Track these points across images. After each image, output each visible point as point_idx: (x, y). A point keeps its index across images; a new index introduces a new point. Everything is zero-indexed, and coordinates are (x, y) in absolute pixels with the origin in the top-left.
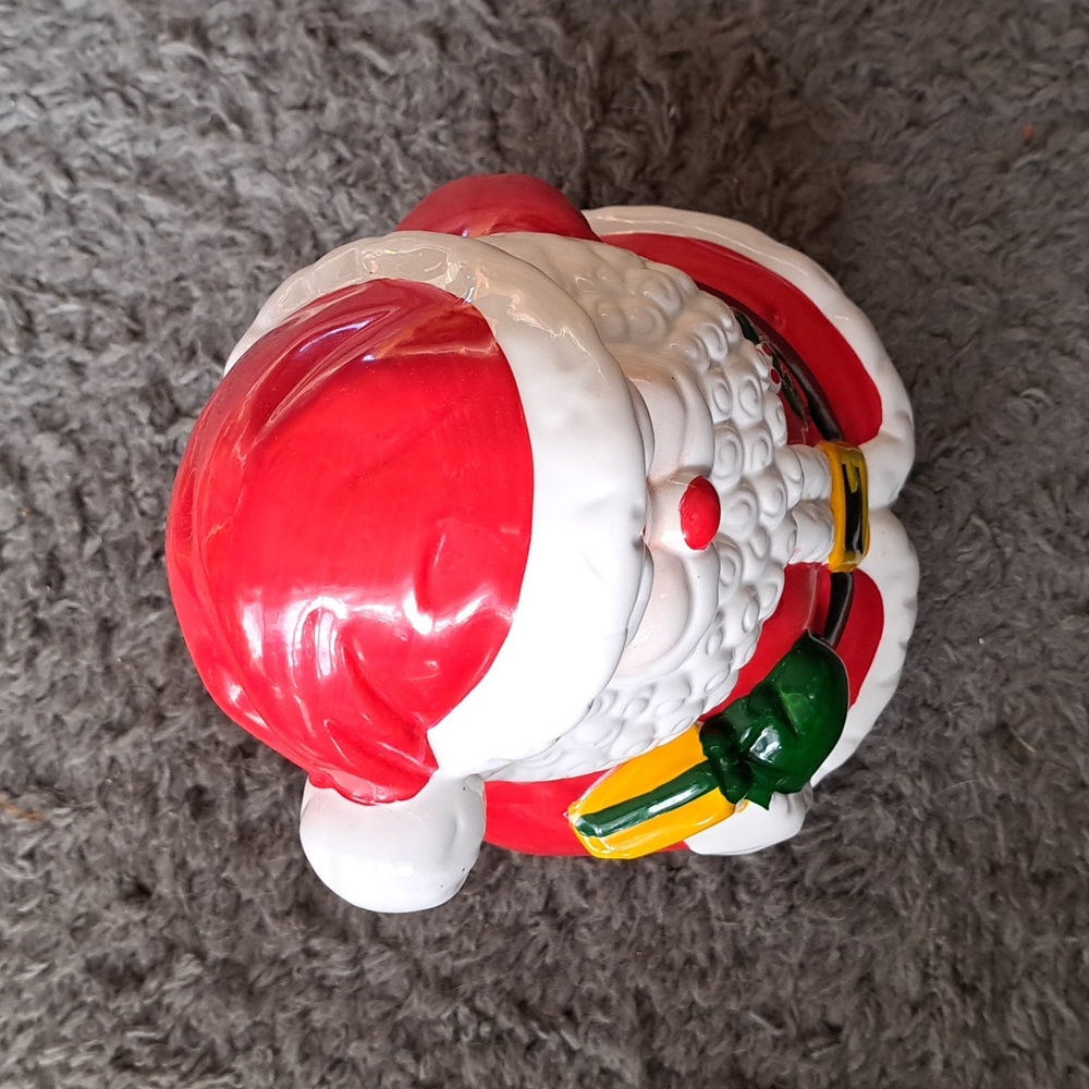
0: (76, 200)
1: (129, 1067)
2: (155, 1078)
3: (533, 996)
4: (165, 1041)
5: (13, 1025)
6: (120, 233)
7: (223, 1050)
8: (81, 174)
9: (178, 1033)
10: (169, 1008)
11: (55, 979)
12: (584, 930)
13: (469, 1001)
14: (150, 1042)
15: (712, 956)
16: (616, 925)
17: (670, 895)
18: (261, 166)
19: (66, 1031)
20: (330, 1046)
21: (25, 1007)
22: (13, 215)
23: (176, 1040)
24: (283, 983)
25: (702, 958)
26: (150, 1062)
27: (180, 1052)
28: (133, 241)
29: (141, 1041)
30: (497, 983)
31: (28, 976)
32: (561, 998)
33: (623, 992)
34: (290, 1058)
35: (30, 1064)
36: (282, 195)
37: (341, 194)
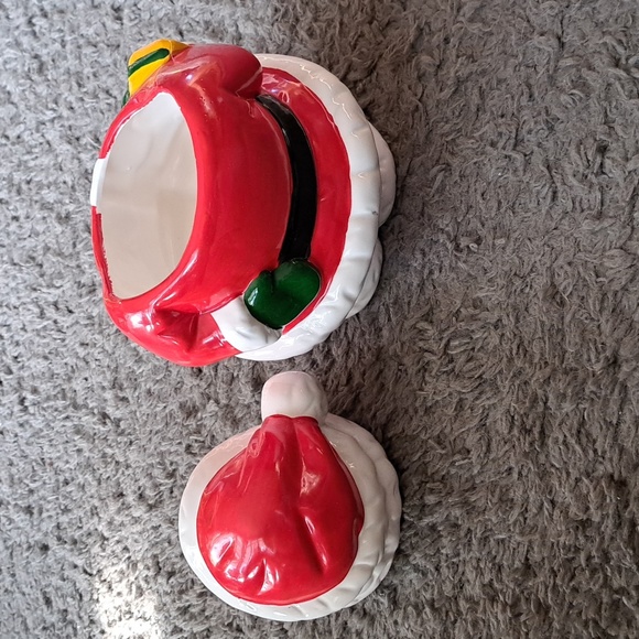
1: (191, 453)
4: (203, 442)
5: (154, 432)
8: (185, 32)
9: (209, 438)
10: (205, 426)
11: (167, 411)
14: (199, 441)
18: (248, 18)
19: (170, 435)
21: (158, 423)
24: (247, 417)
26: (197, 451)
29: (196, 441)
31: (158, 409)
35: (158, 450)
36: (256, 31)
37: (275, 27)
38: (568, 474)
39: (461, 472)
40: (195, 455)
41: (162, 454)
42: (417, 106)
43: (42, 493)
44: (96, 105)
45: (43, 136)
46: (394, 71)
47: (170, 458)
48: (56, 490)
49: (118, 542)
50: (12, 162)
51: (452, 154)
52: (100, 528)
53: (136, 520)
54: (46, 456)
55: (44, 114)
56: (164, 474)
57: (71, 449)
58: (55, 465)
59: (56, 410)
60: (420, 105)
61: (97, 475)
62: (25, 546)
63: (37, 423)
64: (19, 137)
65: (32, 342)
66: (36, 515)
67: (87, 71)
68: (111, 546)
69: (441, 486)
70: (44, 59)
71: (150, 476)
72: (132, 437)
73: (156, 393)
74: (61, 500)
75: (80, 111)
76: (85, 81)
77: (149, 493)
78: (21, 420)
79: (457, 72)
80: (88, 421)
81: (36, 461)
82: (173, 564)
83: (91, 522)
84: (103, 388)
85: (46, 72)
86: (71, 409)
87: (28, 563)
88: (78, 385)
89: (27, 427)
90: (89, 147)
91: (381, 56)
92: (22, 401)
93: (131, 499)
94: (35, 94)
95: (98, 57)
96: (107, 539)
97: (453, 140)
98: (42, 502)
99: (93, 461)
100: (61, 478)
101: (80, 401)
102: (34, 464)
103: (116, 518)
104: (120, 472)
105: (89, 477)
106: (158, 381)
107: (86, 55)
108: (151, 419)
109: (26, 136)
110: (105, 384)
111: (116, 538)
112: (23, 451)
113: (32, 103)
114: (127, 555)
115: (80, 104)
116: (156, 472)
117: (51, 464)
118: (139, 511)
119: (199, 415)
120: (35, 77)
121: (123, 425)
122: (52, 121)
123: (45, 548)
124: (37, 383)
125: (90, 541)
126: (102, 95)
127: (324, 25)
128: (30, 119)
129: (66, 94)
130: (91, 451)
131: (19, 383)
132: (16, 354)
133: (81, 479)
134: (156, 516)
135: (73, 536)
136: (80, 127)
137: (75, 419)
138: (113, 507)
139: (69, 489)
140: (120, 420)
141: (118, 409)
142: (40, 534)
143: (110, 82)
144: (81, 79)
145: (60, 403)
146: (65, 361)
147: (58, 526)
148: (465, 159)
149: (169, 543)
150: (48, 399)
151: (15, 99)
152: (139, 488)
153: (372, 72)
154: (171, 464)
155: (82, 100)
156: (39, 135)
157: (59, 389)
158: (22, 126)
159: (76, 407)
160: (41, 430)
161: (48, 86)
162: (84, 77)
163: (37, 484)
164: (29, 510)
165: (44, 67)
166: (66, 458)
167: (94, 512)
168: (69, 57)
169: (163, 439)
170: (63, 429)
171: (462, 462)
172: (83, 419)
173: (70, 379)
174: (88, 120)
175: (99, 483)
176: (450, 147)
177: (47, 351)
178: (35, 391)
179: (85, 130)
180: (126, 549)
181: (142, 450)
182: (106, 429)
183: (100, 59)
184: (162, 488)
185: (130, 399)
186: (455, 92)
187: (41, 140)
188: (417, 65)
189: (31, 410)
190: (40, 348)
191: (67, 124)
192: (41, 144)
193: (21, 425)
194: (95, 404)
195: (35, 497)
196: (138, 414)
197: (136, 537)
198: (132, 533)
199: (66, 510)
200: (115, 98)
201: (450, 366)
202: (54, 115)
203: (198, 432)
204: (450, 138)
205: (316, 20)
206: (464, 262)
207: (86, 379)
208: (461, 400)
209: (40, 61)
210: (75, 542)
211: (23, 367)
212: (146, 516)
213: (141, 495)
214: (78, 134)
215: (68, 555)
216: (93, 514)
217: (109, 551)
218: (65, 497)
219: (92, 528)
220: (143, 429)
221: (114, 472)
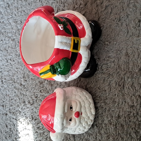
4: (44, 90)
5: (33, 88)
7: (49, 91)
11: (36, 83)
19: (36, 88)
22: (37, 2)
23: (45, 90)
28: (46, 3)
31: (34, 83)
35: (33, 92)
38: (129, 95)
39: (104, 95)
40: (42, 93)
41: (34, 93)
42: (96, 12)
43: (6, 102)
44: (21, 14)
45: (9, 21)
46: (91, 5)
47: (36, 93)
48: (9, 101)
49: (23, 113)
50: (1, 27)
51: (104, 23)
52: (19, 110)
53: (28, 108)
54: (7, 94)
55: (9, 16)
56: (35, 97)
57: (13, 92)
58: (9, 96)
59: (10, 83)
60: (97, 12)
61: (19, 98)
62: (2, 114)
63: (5, 86)
64: (3, 22)
65: (5, 68)
66: (4, 107)
67: (19, 6)
68: (22, 114)
69: (99, 99)
70: (10, 4)
71: (32, 98)
72: (27, 89)
73: (33, 79)
74: (10, 103)
75: (17, 15)
76: (19, 9)
77: (31, 101)
78: (2, 86)
79: (106, 4)
80: (17, 86)
81: (5, 95)
82: (36, 117)
83: (17, 108)
84: (21, 78)
85: (10, 7)
86: (13, 83)
87: (2, 118)
88: (15, 77)
89: (3, 87)
90: (19, 24)
91: (88, 1)
92: (2, 81)
93: (27, 103)
94: (7, 12)
95: (22, 3)
96: (21, 112)
97: (105, 20)
98: (6, 104)
99: (18, 95)
100: (11, 99)
101: (15, 81)
102: (4, 95)
103: (23, 107)
104: (24, 97)
105: (17, 98)
106: (34, 76)
107: (19, 3)
108: (32, 85)
109: (5, 22)
110: (22, 77)
111: (23, 112)
112: (2, 93)
113: (6, 14)
114: (25, 116)
115: (18, 14)
116: (33, 97)
117: (8, 95)
118: (29, 106)
119: (43, 84)
120: (7, 8)
122: (11, 18)
123: (7, 114)
124: (6, 77)
125: (17, 112)
126: (23, 12)
128: (6, 17)
129: (14, 12)
130: (18, 92)
131: (1, 77)
132: (1, 71)
133: (15, 99)
134: (33, 106)
135: (13, 111)
136: (17, 19)
137: (14, 85)
138: (23, 105)
139: (12, 101)
140: (25, 85)
141: (24, 83)
142: (5, 111)
143: (25, 9)
144: (18, 8)
145: (11, 82)
146: (12, 72)
147: (10, 109)
148: (107, 24)
149: (35, 113)
150: (8, 81)
151: (3, 13)
152: (29, 100)
153: (86, 5)
154: (36, 95)
155: (18, 13)
156: (8, 21)
157: (11, 78)
158: (4, 19)
159: (15, 82)
160: (6, 88)
161: (10, 10)
162: (19, 8)
163: (5, 100)
164: (3, 106)
165: (10, 6)
166: (12, 94)
167: (18, 106)
168: (15, 3)
169: (35, 89)
170: (11, 87)
171: (104, 93)
172: (16, 85)
173: (13, 76)
174: (19, 18)
175: (20, 100)
176: (104, 22)
177: (8, 70)
178: (5, 79)
179: (19, 20)
180: (25, 114)
181: (30, 92)
182: (22, 87)
183: (22, 4)
184: (34, 100)
185: (27, 80)
186: (105, 9)
187: (8, 22)
188: (97, 3)
189: (4, 83)
190: (7, 69)
191: (14, 19)
192: (8, 23)
193: (2, 87)
194: (19, 82)
195: (5, 103)
196: (29, 84)
197: (28, 111)
198: (27, 111)
199: (11, 106)
200: (26, 12)
201: (102, 71)
202: (11, 17)
203: (43, 88)
204: (104, 19)
206: (106, 48)
207: (17, 76)
208: (104, 79)
209: (9, 5)
210: (13, 113)
211: (2, 74)
212: (30, 107)
213: (29, 102)
214: (17, 21)
215: (12, 116)
216: (18, 107)
217: (21, 115)
218: (12, 103)
219: (17, 110)
220: (30, 87)
221: (23, 97)
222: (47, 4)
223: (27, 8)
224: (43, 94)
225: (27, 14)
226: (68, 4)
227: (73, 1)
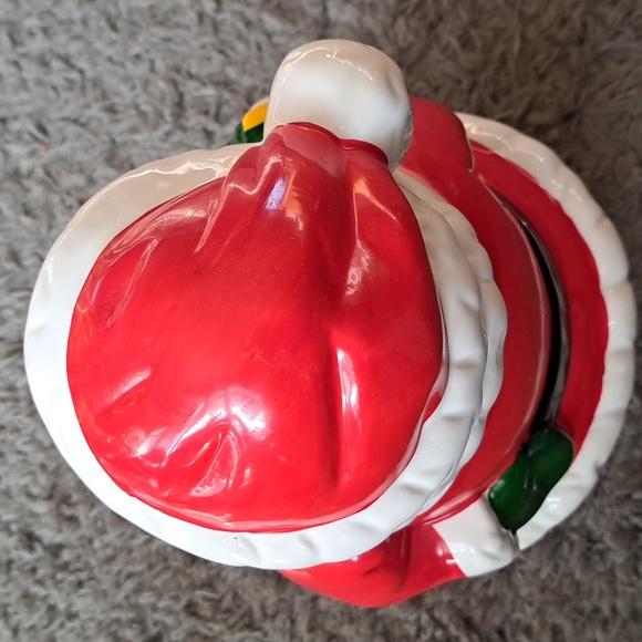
0: (220, 17)
1: (195, 614)
2: (210, 625)
3: (477, 616)
4: (220, 601)
5: (125, 574)
6: (247, 42)
7: (257, 614)
9: (229, 598)
10: (224, 580)
11: (154, 547)
12: (519, 575)
13: (430, 611)
14: (210, 600)
15: (614, 610)
16: (543, 575)
17: (586, 559)
19: (157, 583)
20: (329, 625)
21: (133, 562)
22: (178, 25)
23: (227, 601)
25: (606, 610)
26: (208, 613)
27: (228, 611)
28: (254, 48)
29: (205, 598)
30: (451, 602)
31: (137, 542)
32: (497, 621)
33: (543, 625)
34: (302, 627)
35: (133, 601)
36: (360, 21)
37: (401, 22)
40: (203, 618)
41: (138, 608)
47: (157, 616)
61: (13, 622)
67: (31, 22)
71: (114, 636)
72: (83, 576)
76: (24, 36)
84: (31, 496)
90: (27, 137)
104: (57, 623)
110: (35, 490)
115: (14, 71)
121: (66, 556)
126: (56, 64)
127: (490, 35)
136: (11, 105)
140: (60, 547)
141: (61, 531)
143: (74, 48)
144: (19, 33)
155: (17, 64)
162: (25, 31)
174: (26, 96)
182: (33, 556)
196: (96, 543)
205: (475, 24)
220: (105, 568)
221: (45, 622)
222: (259, 48)
223: (99, 45)
224: (217, 628)
225: (89, 86)
226: (428, 83)
227: (472, 72)
